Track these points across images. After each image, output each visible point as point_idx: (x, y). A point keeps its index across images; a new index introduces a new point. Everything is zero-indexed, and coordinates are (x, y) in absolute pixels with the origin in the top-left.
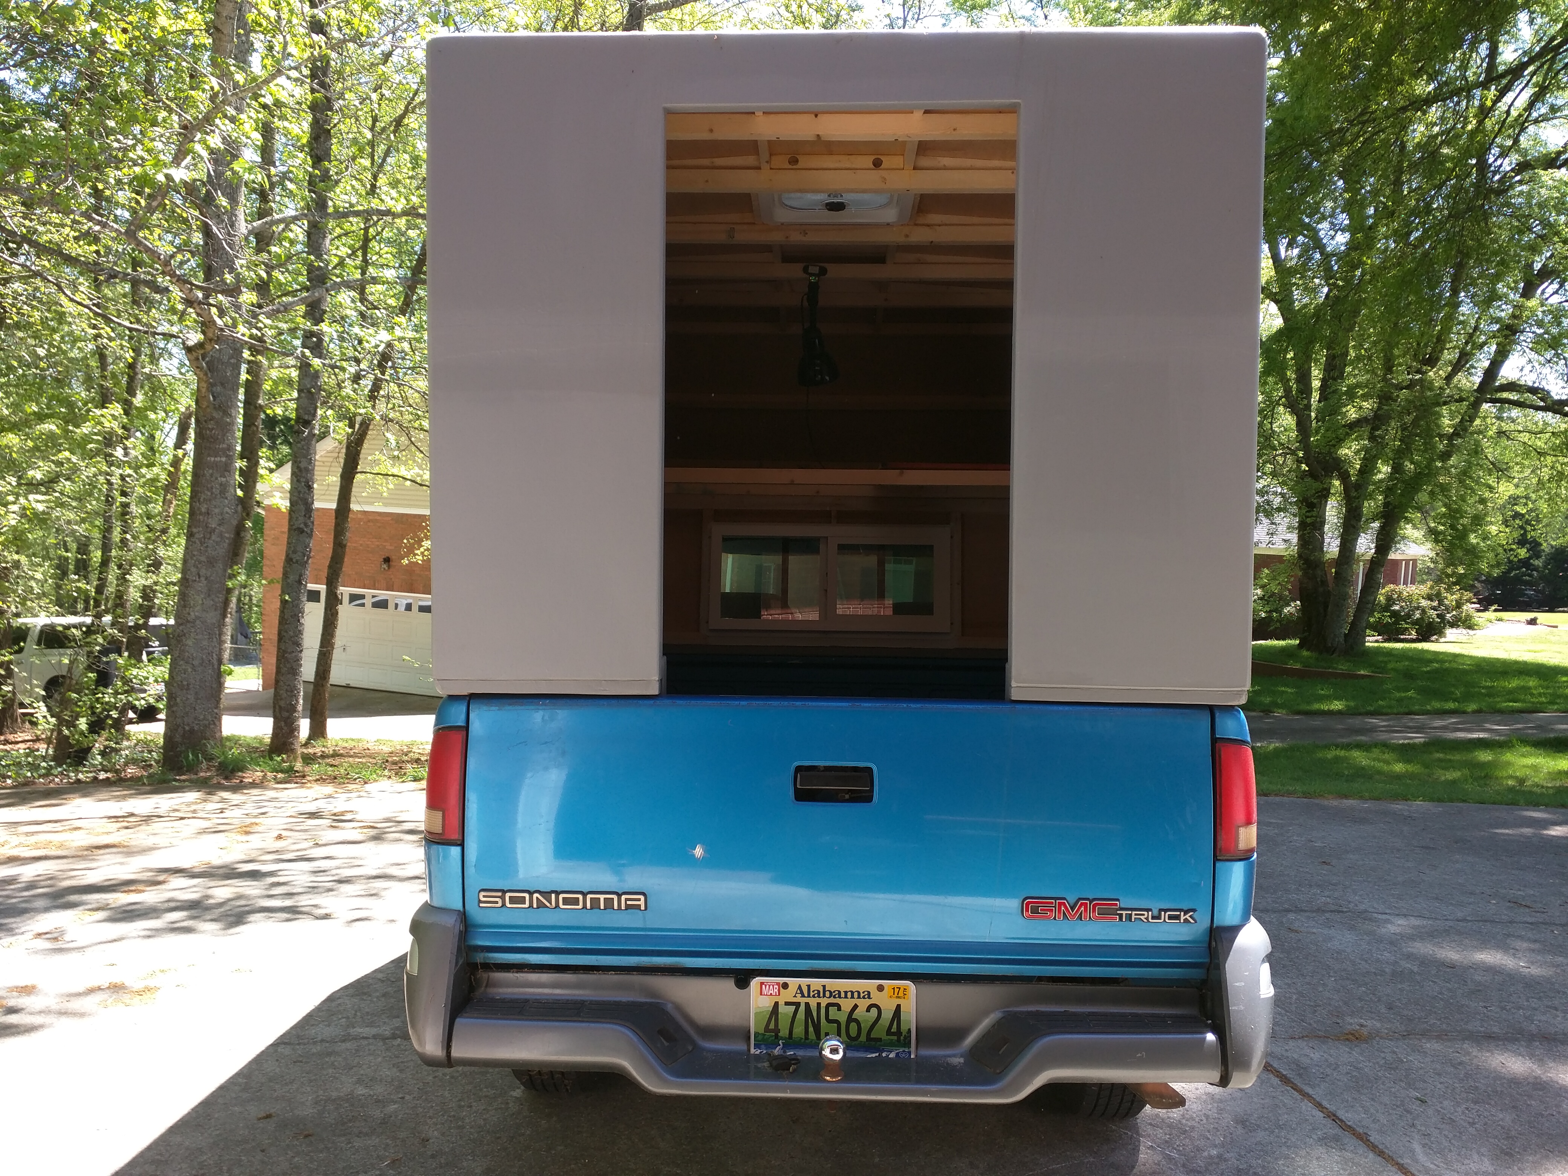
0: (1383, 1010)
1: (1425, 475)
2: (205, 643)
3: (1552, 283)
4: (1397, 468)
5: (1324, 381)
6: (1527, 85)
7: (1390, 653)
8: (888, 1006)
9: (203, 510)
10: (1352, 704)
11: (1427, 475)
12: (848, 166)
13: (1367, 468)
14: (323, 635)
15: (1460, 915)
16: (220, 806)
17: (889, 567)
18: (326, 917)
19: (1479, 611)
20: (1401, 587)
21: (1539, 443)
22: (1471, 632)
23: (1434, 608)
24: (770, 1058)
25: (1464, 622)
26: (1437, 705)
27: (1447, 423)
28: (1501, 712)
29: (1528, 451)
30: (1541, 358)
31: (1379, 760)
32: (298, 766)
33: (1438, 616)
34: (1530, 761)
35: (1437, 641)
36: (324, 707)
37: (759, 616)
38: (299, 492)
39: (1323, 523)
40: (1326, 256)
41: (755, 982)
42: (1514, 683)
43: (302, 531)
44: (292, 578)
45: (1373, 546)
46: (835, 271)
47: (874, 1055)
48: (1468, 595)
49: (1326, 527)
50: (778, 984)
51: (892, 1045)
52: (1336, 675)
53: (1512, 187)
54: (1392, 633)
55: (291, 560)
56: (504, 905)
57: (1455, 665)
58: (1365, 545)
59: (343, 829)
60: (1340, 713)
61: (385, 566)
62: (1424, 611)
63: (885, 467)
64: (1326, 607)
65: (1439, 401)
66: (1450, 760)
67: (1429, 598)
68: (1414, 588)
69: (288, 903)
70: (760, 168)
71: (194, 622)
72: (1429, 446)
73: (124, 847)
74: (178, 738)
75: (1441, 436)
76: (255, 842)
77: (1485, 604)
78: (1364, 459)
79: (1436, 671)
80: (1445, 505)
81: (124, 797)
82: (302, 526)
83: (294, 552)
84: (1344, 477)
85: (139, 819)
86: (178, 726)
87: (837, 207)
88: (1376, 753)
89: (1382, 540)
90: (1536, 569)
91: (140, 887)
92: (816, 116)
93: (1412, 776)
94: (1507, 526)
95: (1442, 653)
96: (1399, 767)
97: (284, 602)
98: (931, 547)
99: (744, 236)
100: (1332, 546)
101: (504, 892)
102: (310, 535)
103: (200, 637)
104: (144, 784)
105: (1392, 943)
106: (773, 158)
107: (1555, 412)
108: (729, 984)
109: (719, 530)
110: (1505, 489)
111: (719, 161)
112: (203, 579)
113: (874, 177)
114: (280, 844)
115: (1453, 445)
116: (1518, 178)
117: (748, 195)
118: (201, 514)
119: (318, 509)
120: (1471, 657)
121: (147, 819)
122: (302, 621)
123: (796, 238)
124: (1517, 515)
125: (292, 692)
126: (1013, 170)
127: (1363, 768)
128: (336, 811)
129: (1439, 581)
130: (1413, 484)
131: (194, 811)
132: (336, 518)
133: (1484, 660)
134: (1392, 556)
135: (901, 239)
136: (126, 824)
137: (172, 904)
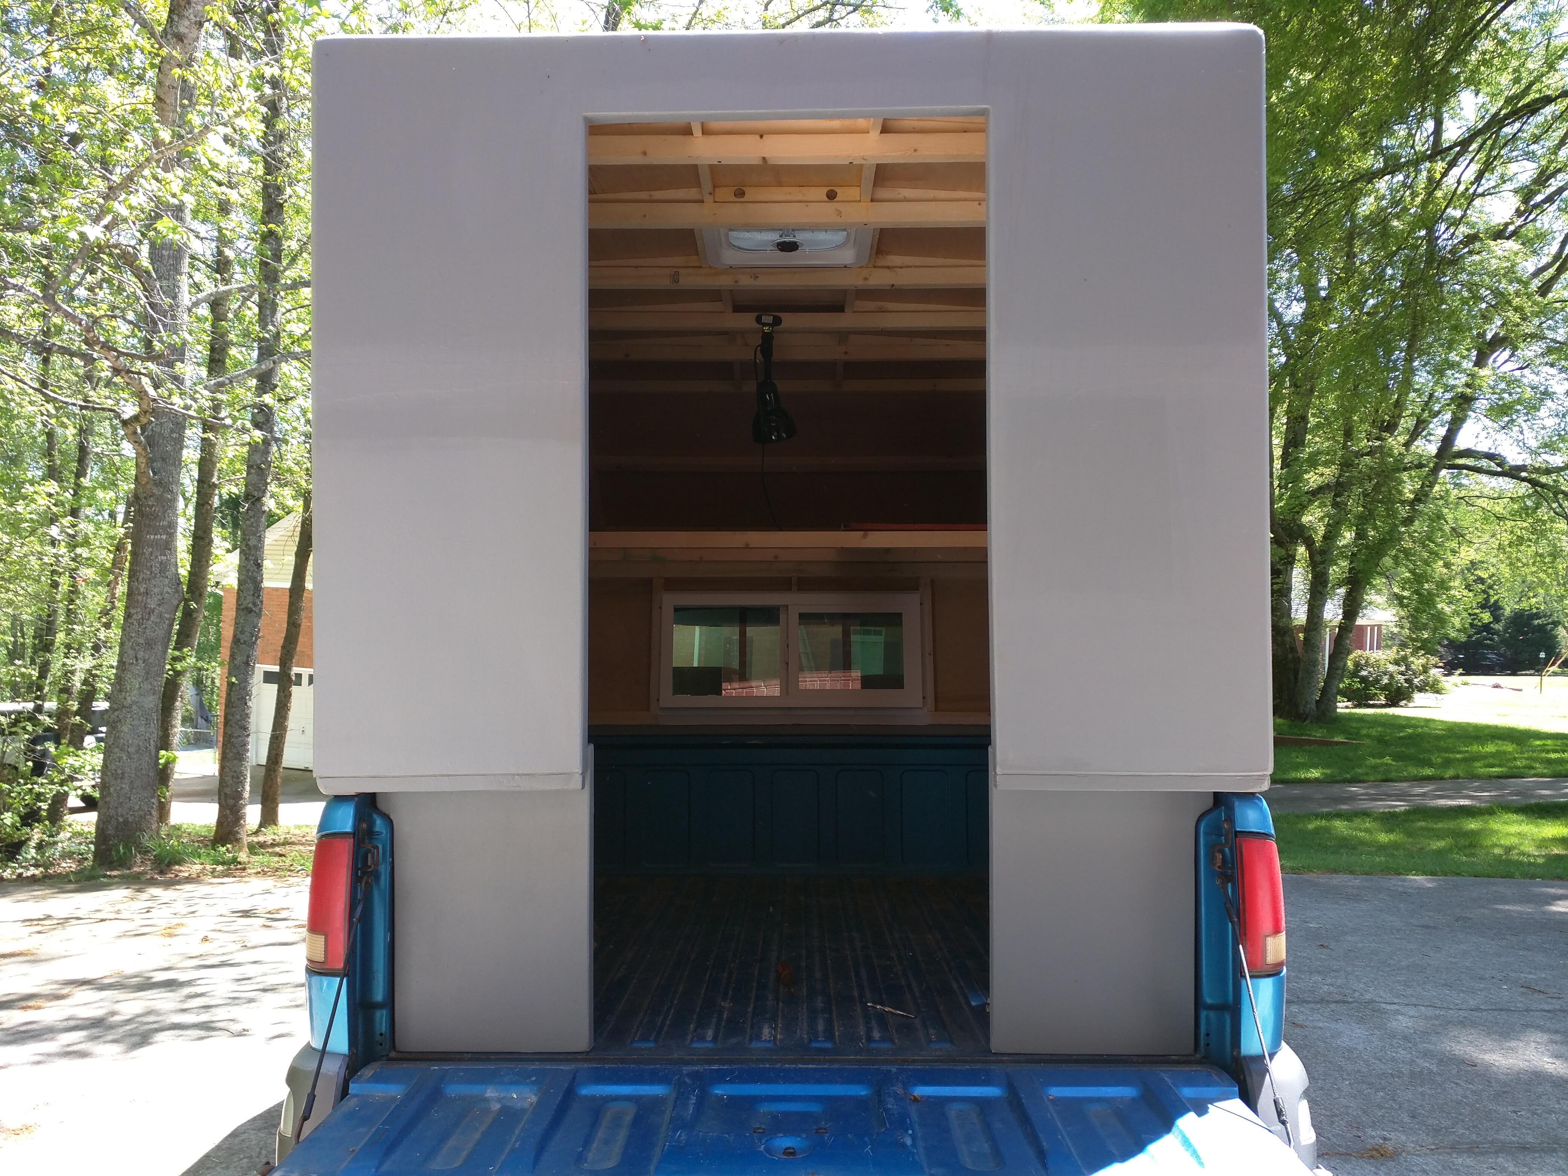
0: (1407, 1119)
1: (1389, 539)
2: (142, 729)
3: (1504, 350)
4: (1360, 535)
5: (1285, 448)
6: (1471, 161)
7: (1362, 719)
9: (142, 590)
10: (1328, 771)
11: (1390, 540)
12: (800, 198)
13: (1331, 535)
14: (276, 717)
15: (1472, 1003)
16: (149, 904)
17: (854, 638)
18: (242, 1033)
19: (1445, 675)
20: (1368, 652)
21: (1497, 509)
22: (1438, 696)
23: (1402, 674)
25: (1432, 687)
26: (1413, 771)
27: (1408, 489)
28: (1478, 777)
29: (1488, 517)
30: (1495, 425)
31: (1360, 830)
32: (243, 856)
33: (1406, 681)
34: (1514, 829)
35: (1406, 706)
36: (275, 793)
37: (719, 693)
38: (248, 571)
39: (1290, 589)
40: (1283, 327)
42: (1490, 748)
43: (250, 611)
44: (239, 659)
45: (1341, 611)
46: (789, 320)
48: (1434, 660)
49: (1293, 595)
52: (1310, 742)
53: (1462, 257)
54: (1361, 698)
55: (239, 640)
57: (1426, 730)
58: (1333, 611)
59: (275, 928)
60: (1317, 781)
62: (1392, 677)
63: (848, 529)
64: (1296, 675)
65: (1401, 467)
66: (1433, 829)
67: (1397, 663)
68: (1380, 652)
69: (204, 1017)
70: (702, 201)
71: (130, 707)
72: (1391, 513)
73: (32, 954)
74: (111, 831)
75: (1403, 503)
76: (180, 945)
77: (1450, 668)
78: (1328, 525)
79: (1410, 737)
80: (1410, 571)
81: (44, 898)
82: (250, 605)
83: (242, 632)
84: (1309, 543)
85: (55, 922)
86: (111, 818)
87: (789, 247)
88: (1357, 822)
89: (1348, 605)
90: (1496, 633)
91: (40, 1002)
92: (761, 137)
93: (1395, 846)
94: (1470, 591)
95: (1413, 718)
96: (1383, 838)
97: (231, 685)
98: (900, 615)
99: (691, 280)
100: (1300, 614)
102: (259, 615)
103: (136, 722)
104: (70, 882)
105: (1405, 1038)
106: (717, 190)
107: (1513, 477)
109: (670, 601)
110: (1467, 554)
111: (658, 195)
112: (140, 662)
113: (826, 212)
114: (206, 948)
115: (1415, 511)
116: (1466, 250)
117: (691, 232)
118: (139, 594)
119: (268, 589)
120: (1442, 722)
121: (65, 921)
122: (250, 704)
123: (746, 281)
124: (1481, 580)
125: (239, 779)
126: (980, 201)
127: (1345, 839)
128: (270, 909)
129: (1403, 645)
130: (1376, 551)
131: (118, 912)
132: (290, 597)
133: (1456, 725)
134: (1359, 622)
135: (860, 283)
136: (39, 928)
137: (72, 1023)
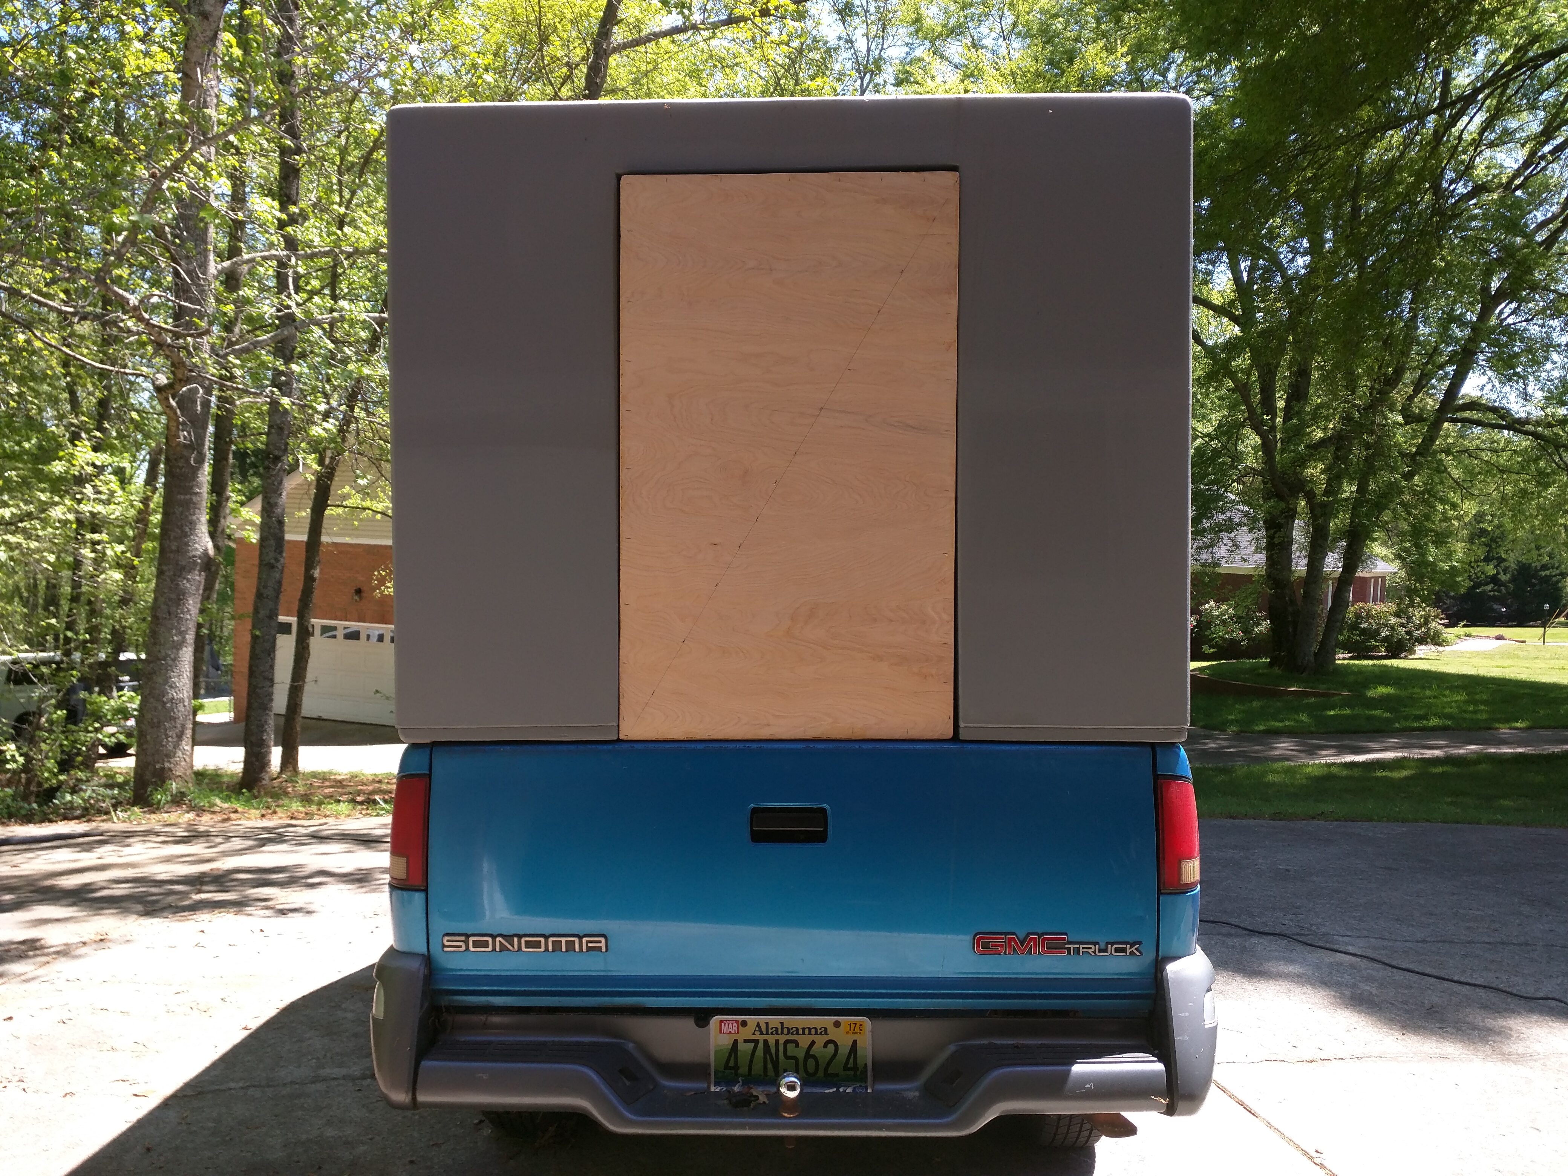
0: (1341, 1033)
1: (1390, 493)
3: (1509, 302)
5: (1288, 401)
8: (845, 1041)
9: (173, 548)
14: (294, 669)
19: (1447, 627)
20: (1370, 604)
21: (1501, 461)
22: (1440, 649)
23: (1403, 626)
24: (730, 1095)
25: (1434, 639)
29: (1491, 469)
30: (1501, 378)
33: (1407, 633)
35: (1405, 658)
36: (296, 736)
38: (270, 528)
39: (1290, 543)
41: (715, 1020)
43: (272, 567)
44: (263, 613)
45: (1340, 564)
47: (831, 1090)
48: (1436, 611)
49: (1294, 547)
50: (737, 1022)
51: (847, 1081)
53: (1467, 210)
54: (1361, 650)
55: (262, 595)
56: (467, 949)
58: (1333, 563)
61: (357, 598)
62: (1392, 628)
64: (1295, 627)
67: (1397, 615)
68: (1383, 605)
71: (164, 659)
74: (148, 776)
75: (1404, 456)
77: (1454, 620)
78: (1330, 478)
82: (272, 561)
83: (265, 587)
84: (1310, 497)
86: (148, 761)
89: (1349, 558)
90: (1504, 584)
94: (1473, 543)
95: (1412, 669)
97: (255, 638)
100: (1300, 565)
101: (468, 936)
102: (282, 570)
107: (1517, 431)
108: (688, 1024)
110: (1470, 507)
112: (173, 616)
115: (1416, 465)
116: (1472, 202)
118: (171, 552)
119: (289, 542)
122: (274, 655)
124: (1483, 532)
125: (262, 727)
130: (1376, 504)
132: (307, 551)
134: (1360, 574)
